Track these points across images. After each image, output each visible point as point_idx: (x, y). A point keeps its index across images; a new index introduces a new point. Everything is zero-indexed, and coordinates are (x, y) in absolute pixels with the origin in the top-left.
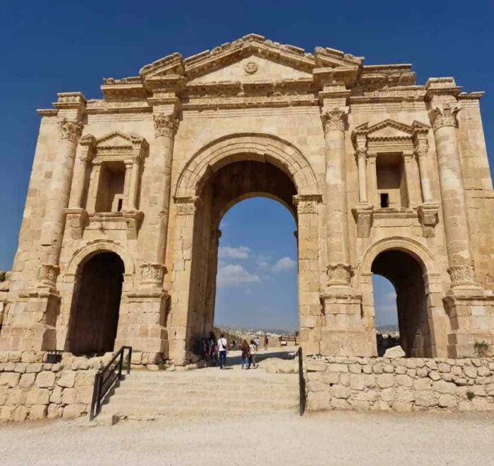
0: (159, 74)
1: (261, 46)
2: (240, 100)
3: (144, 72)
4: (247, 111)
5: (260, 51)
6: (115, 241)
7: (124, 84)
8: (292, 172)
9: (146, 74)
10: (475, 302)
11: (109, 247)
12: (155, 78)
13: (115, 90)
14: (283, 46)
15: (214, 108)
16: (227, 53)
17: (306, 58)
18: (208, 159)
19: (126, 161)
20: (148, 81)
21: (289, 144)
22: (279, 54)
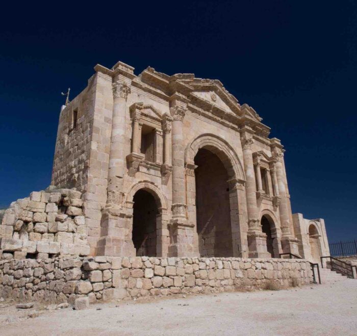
0: (185, 82)
1: (220, 88)
2: (210, 114)
3: (177, 77)
4: (213, 122)
5: (219, 91)
6: (155, 184)
7: (159, 76)
8: (233, 165)
9: (178, 78)
10: (294, 243)
11: (151, 187)
12: (181, 83)
13: (152, 76)
14: (230, 94)
15: (199, 113)
16: (207, 84)
17: (237, 105)
18: (199, 144)
19: (157, 129)
20: (177, 83)
21: (232, 149)
22: (227, 97)
